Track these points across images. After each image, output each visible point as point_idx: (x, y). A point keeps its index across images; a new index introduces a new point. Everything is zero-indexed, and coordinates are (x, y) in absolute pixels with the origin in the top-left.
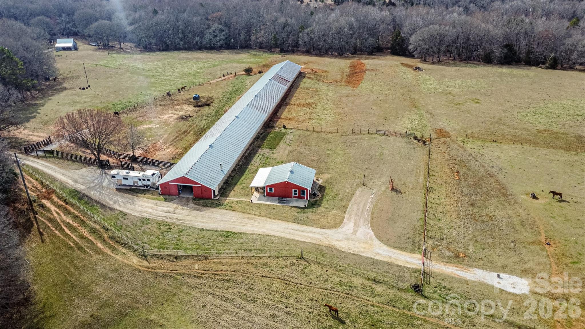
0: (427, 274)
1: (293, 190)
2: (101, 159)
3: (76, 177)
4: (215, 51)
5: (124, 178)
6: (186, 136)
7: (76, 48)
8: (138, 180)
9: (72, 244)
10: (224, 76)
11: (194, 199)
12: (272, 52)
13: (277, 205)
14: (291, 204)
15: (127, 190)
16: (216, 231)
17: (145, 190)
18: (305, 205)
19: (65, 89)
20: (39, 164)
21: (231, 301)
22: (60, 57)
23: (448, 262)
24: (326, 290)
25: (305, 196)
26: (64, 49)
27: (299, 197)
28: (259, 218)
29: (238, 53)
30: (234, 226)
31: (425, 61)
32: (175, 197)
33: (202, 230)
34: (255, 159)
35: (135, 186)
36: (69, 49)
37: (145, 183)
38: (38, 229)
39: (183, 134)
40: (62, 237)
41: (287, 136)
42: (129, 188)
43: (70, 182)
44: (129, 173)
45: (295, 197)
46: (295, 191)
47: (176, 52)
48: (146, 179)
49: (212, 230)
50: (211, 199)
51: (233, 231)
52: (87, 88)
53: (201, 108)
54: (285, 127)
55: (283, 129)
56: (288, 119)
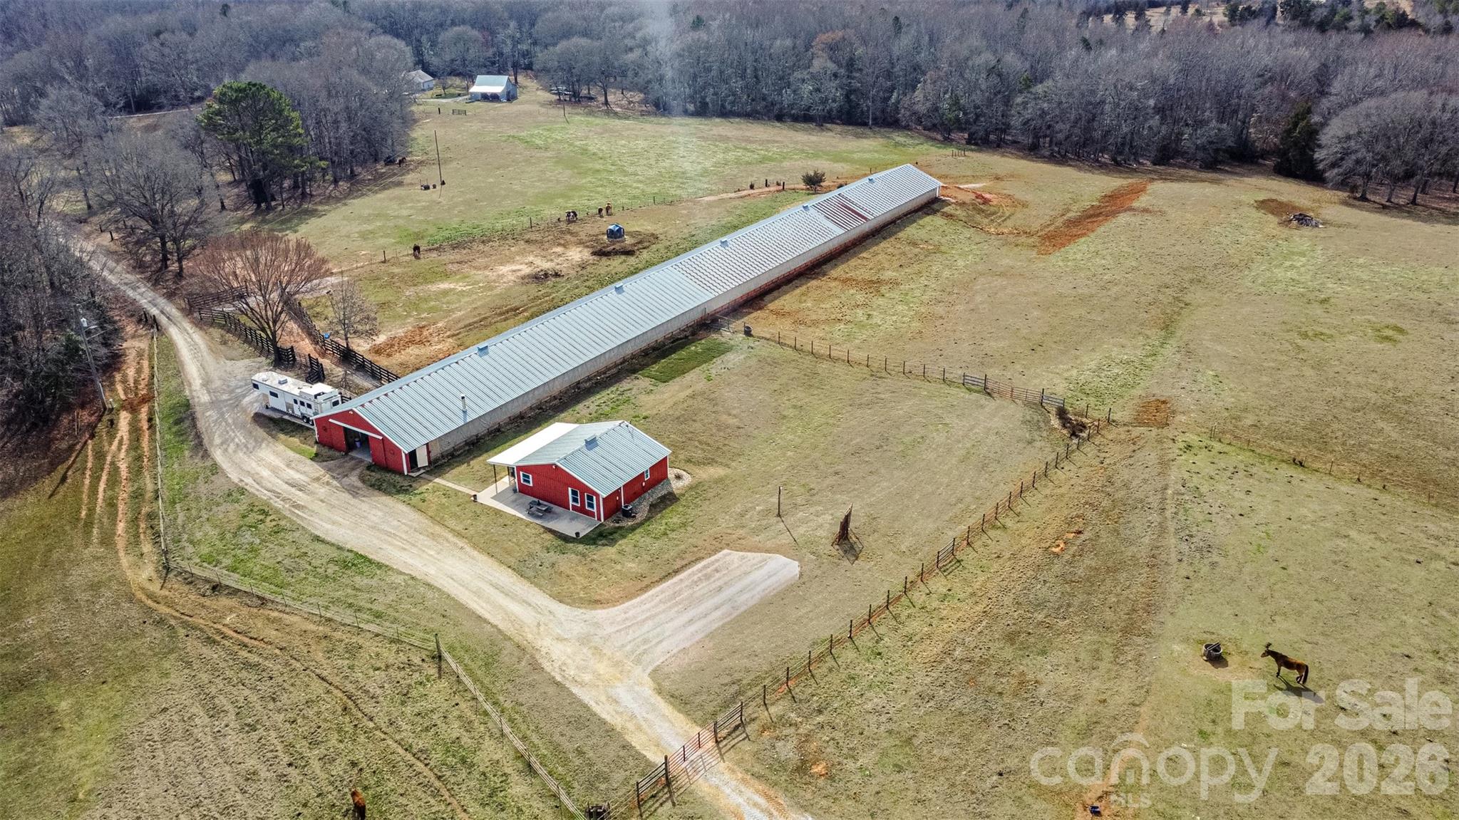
0: (670, 791)
1: (570, 489)
2: (279, 345)
3: (215, 375)
4: (812, 126)
5: (272, 394)
6: (506, 319)
7: (510, 97)
8: (292, 402)
9: (84, 513)
10: (752, 187)
11: (369, 468)
12: (947, 141)
13: (519, 519)
14: (552, 525)
15: (271, 419)
16: (339, 548)
17: (302, 426)
18: (577, 534)
19: (400, 184)
20: (187, 337)
21: (215, 712)
22: (463, 116)
23: (758, 777)
24: (406, 750)
25: (595, 510)
26: (486, 97)
27: (582, 510)
28: (455, 540)
29: (858, 136)
30: (384, 546)
31: (1364, 198)
32: (337, 454)
33: (317, 539)
34: (593, 399)
35: (291, 415)
36: (494, 98)
37: (304, 410)
38: (69, 468)
39: (501, 314)
40: (85, 496)
41: (730, 357)
42: (276, 416)
43: (197, 383)
44: (285, 382)
45: (575, 508)
46: (574, 493)
47: (718, 120)
48: (306, 402)
49: (333, 545)
50: (401, 473)
51: (371, 557)
52: (434, 187)
53: (604, 259)
54: (748, 332)
55: (742, 335)
56: (780, 314)
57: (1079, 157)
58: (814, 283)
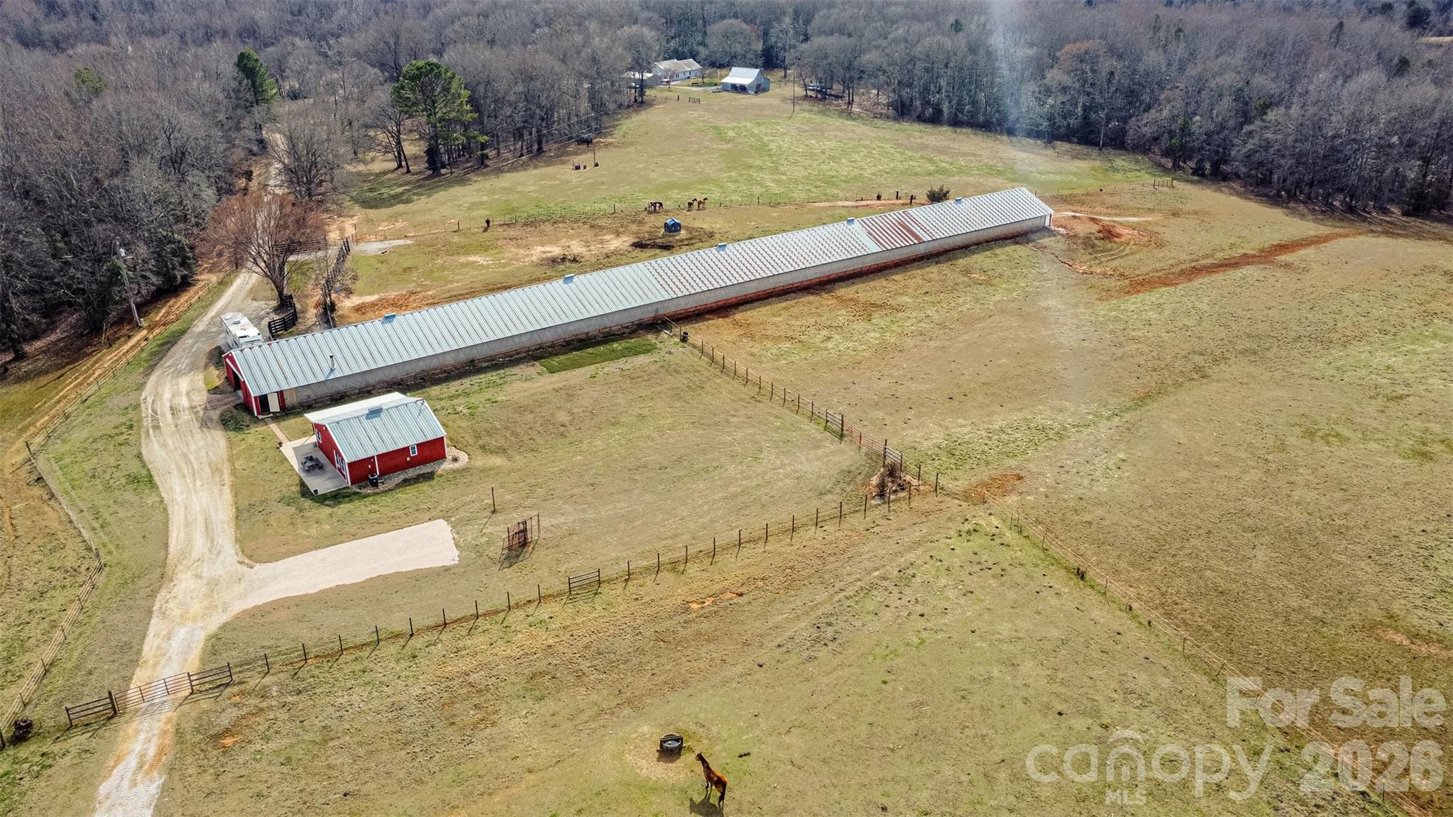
7: (759, 88)
10: (879, 198)
13: (292, 469)
14: (309, 480)
22: (697, 104)
26: (735, 89)
36: (742, 89)
41: (638, 359)
43: (211, 314)
45: (338, 469)
49: (143, 462)
51: (156, 478)
52: (585, 167)
53: (639, 249)
54: (684, 339)
55: (677, 340)
56: (737, 324)
57: (1309, 200)
58: (811, 298)
